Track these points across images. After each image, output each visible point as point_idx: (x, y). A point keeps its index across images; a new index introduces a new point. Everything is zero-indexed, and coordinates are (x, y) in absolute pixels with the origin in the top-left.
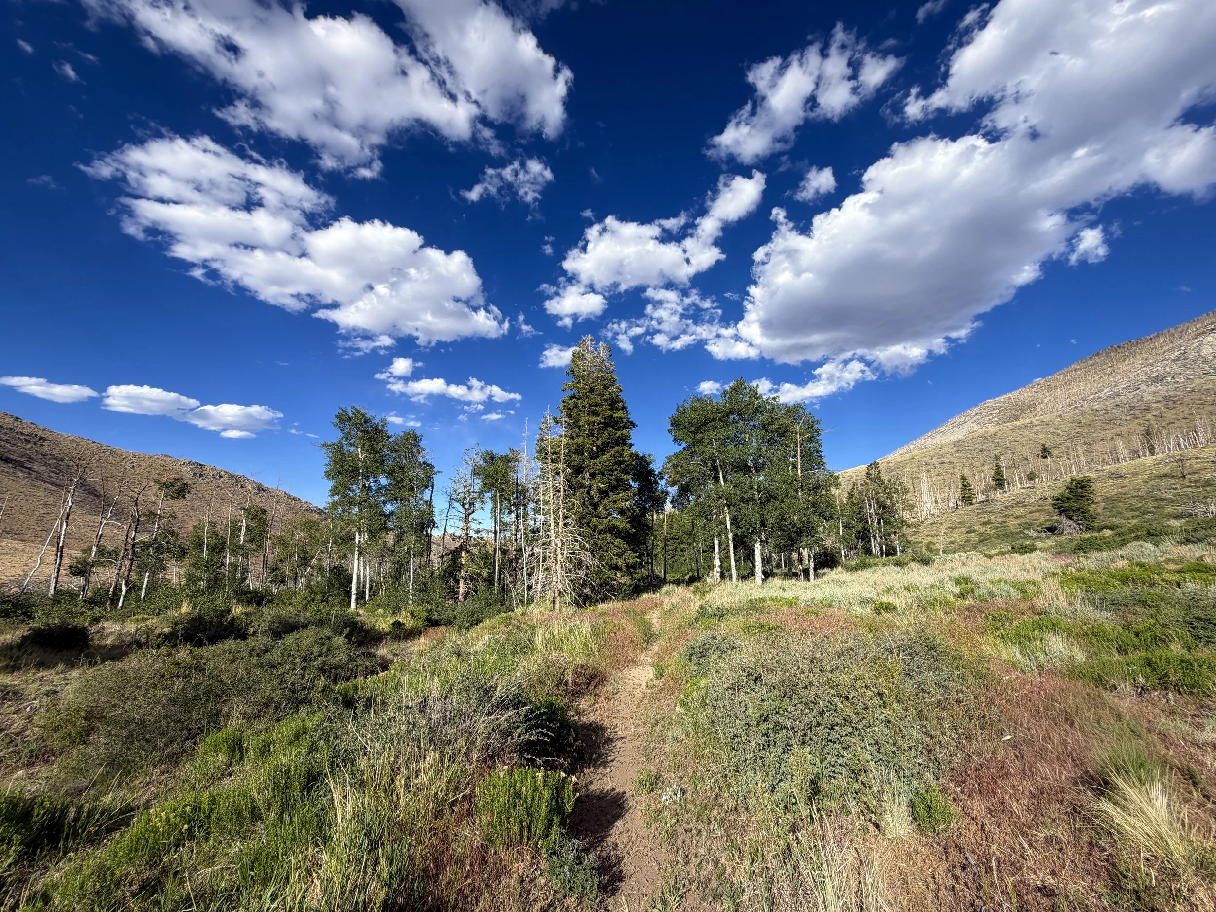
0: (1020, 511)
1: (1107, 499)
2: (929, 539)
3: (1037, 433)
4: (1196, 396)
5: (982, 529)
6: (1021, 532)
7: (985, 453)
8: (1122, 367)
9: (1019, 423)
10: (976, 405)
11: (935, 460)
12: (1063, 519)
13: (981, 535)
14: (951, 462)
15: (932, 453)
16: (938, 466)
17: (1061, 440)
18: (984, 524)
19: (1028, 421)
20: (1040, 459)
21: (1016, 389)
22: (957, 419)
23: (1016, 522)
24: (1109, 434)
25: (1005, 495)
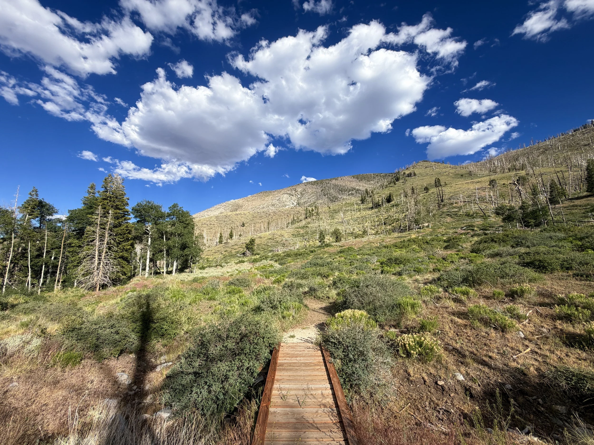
0: (236, 247)
1: (258, 245)
2: (207, 257)
3: (242, 217)
4: (280, 213)
5: (224, 253)
6: (236, 254)
7: (226, 222)
8: (266, 199)
9: (238, 212)
10: (225, 202)
11: (208, 223)
12: (247, 251)
13: (224, 255)
14: (214, 224)
15: (208, 220)
16: (209, 225)
17: (248, 221)
18: (225, 251)
19: (240, 212)
20: (242, 227)
21: (238, 199)
22: (218, 206)
23: (235, 251)
24: (260, 221)
25: (232, 241)
